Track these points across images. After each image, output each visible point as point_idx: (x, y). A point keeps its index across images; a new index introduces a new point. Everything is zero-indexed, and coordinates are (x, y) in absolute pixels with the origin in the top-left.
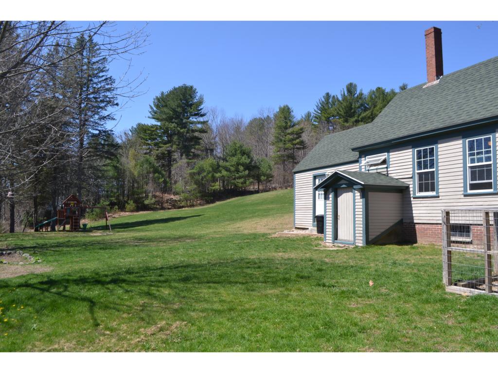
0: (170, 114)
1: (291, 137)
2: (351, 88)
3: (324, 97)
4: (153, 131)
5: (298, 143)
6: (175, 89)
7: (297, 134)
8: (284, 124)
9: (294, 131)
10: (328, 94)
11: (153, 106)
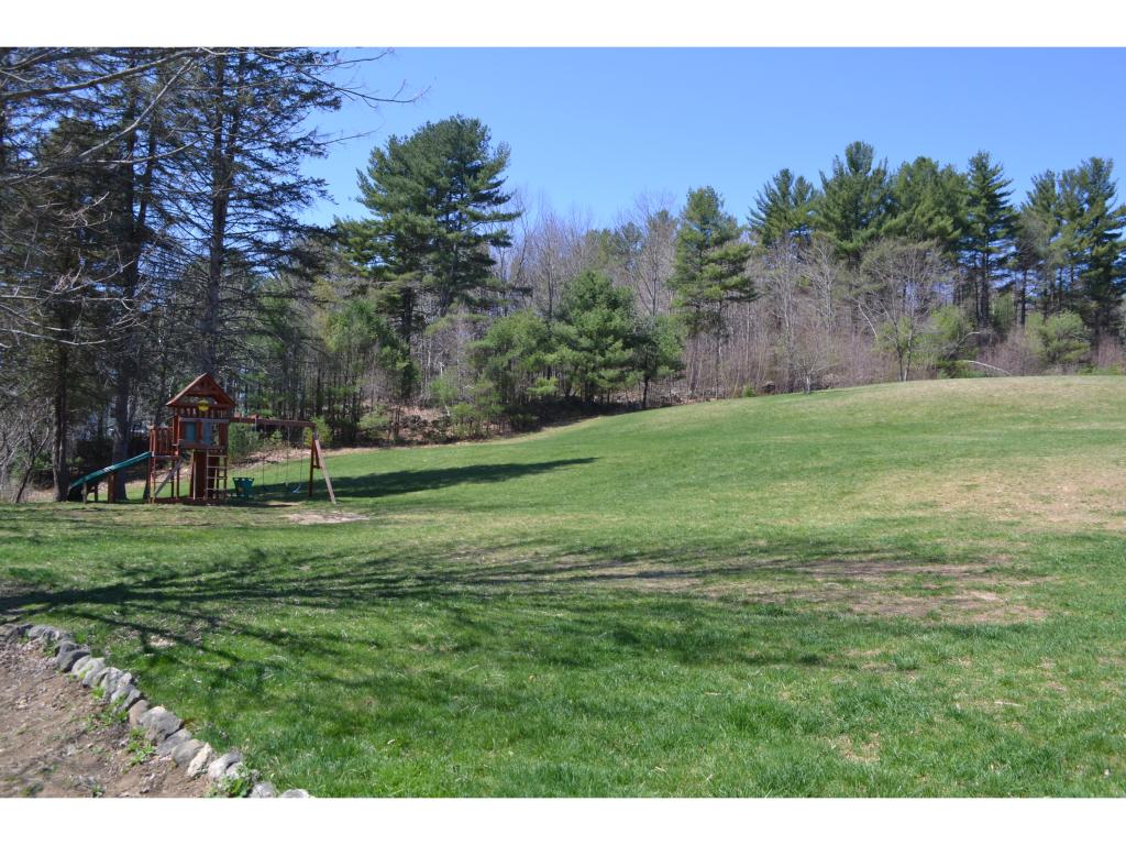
0: (419, 191)
1: (718, 268)
2: (858, 157)
3: (775, 179)
4: (371, 237)
5: (735, 287)
6: (431, 128)
7: (733, 263)
8: (700, 236)
9: (727, 254)
10: (786, 174)
11: (365, 173)
